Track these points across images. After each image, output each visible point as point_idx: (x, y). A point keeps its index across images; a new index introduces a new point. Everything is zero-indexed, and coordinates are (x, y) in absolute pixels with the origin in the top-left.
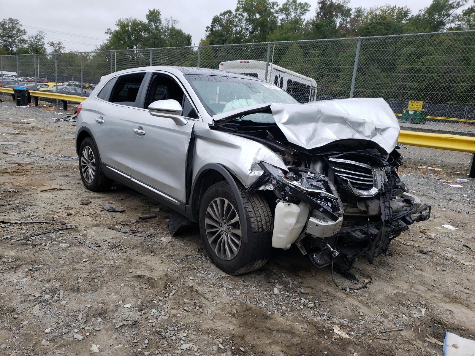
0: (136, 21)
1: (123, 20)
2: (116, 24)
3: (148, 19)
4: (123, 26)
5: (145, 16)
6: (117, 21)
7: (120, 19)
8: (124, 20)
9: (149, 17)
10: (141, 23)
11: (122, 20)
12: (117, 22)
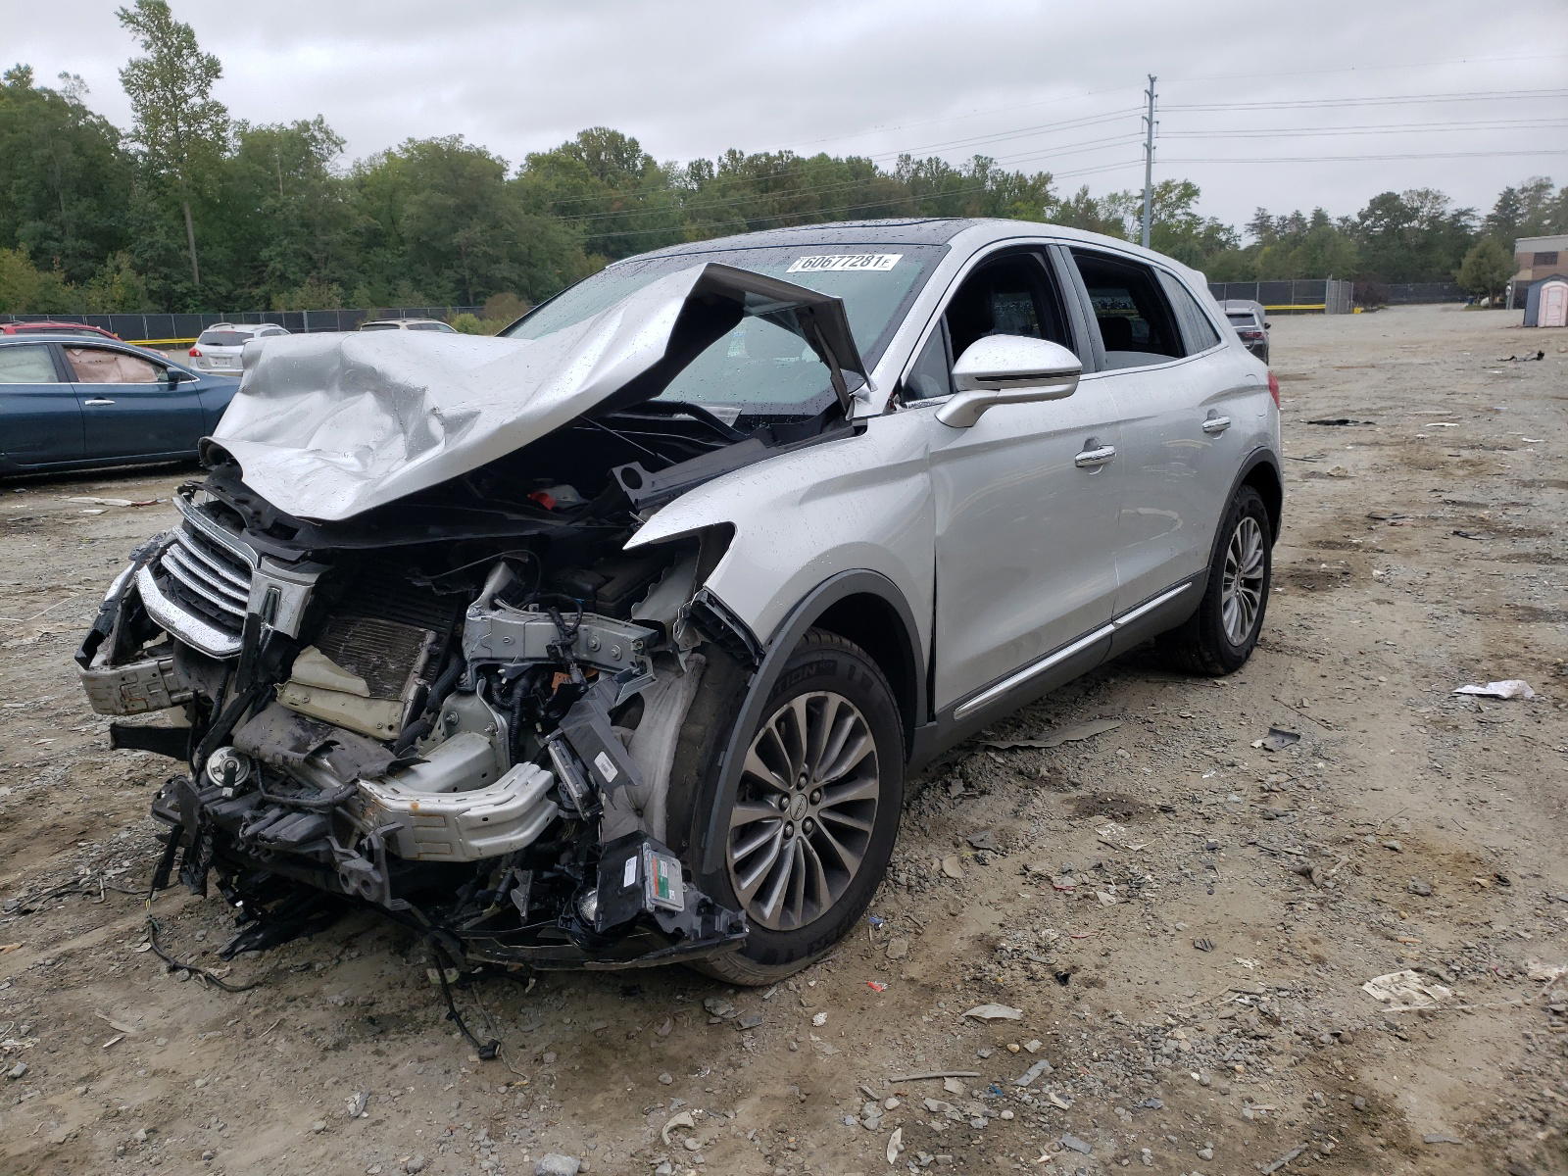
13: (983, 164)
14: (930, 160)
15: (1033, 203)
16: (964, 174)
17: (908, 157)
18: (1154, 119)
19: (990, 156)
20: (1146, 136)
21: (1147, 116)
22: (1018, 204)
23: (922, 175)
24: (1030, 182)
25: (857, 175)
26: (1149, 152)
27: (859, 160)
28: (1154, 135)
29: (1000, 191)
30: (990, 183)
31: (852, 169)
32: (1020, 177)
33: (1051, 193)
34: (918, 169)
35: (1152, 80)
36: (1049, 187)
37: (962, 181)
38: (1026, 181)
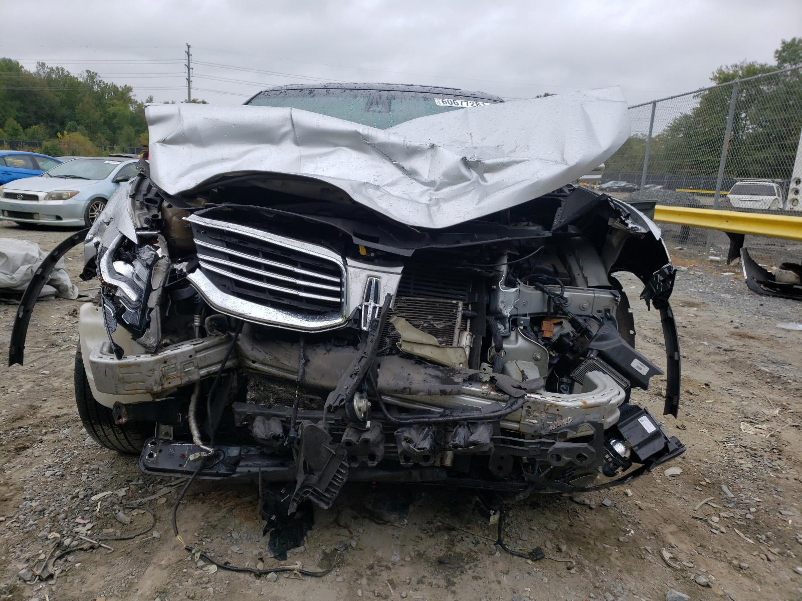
0: (754, 65)
1: (727, 67)
2: (712, 77)
3: (779, 59)
4: (724, 78)
5: (773, 54)
6: (715, 71)
7: (722, 66)
8: (729, 67)
9: (780, 55)
10: (763, 69)
11: (724, 69)
12: (713, 73)
13: (92, 76)
14: (57, 68)
15: (123, 101)
16: (80, 79)
17: (44, 64)
18: (191, 67)
19: (95, 72)
20: (187, 74)
21: (187, 64)
22: (114, 100)
23: (54, 76)
24: (120, 90)
25: (10, 69)
26: (189, 83)
27: (10, 61)
28: (191, 75)
29: (103, 92)
30: (96, 86)
31: (6, 65)
32: (114, 86)
33: (133, 97)
34: (50, 72)
35: (189, 47)
36: (131, 94)
37: (80, 83)
38: (118, 88)
